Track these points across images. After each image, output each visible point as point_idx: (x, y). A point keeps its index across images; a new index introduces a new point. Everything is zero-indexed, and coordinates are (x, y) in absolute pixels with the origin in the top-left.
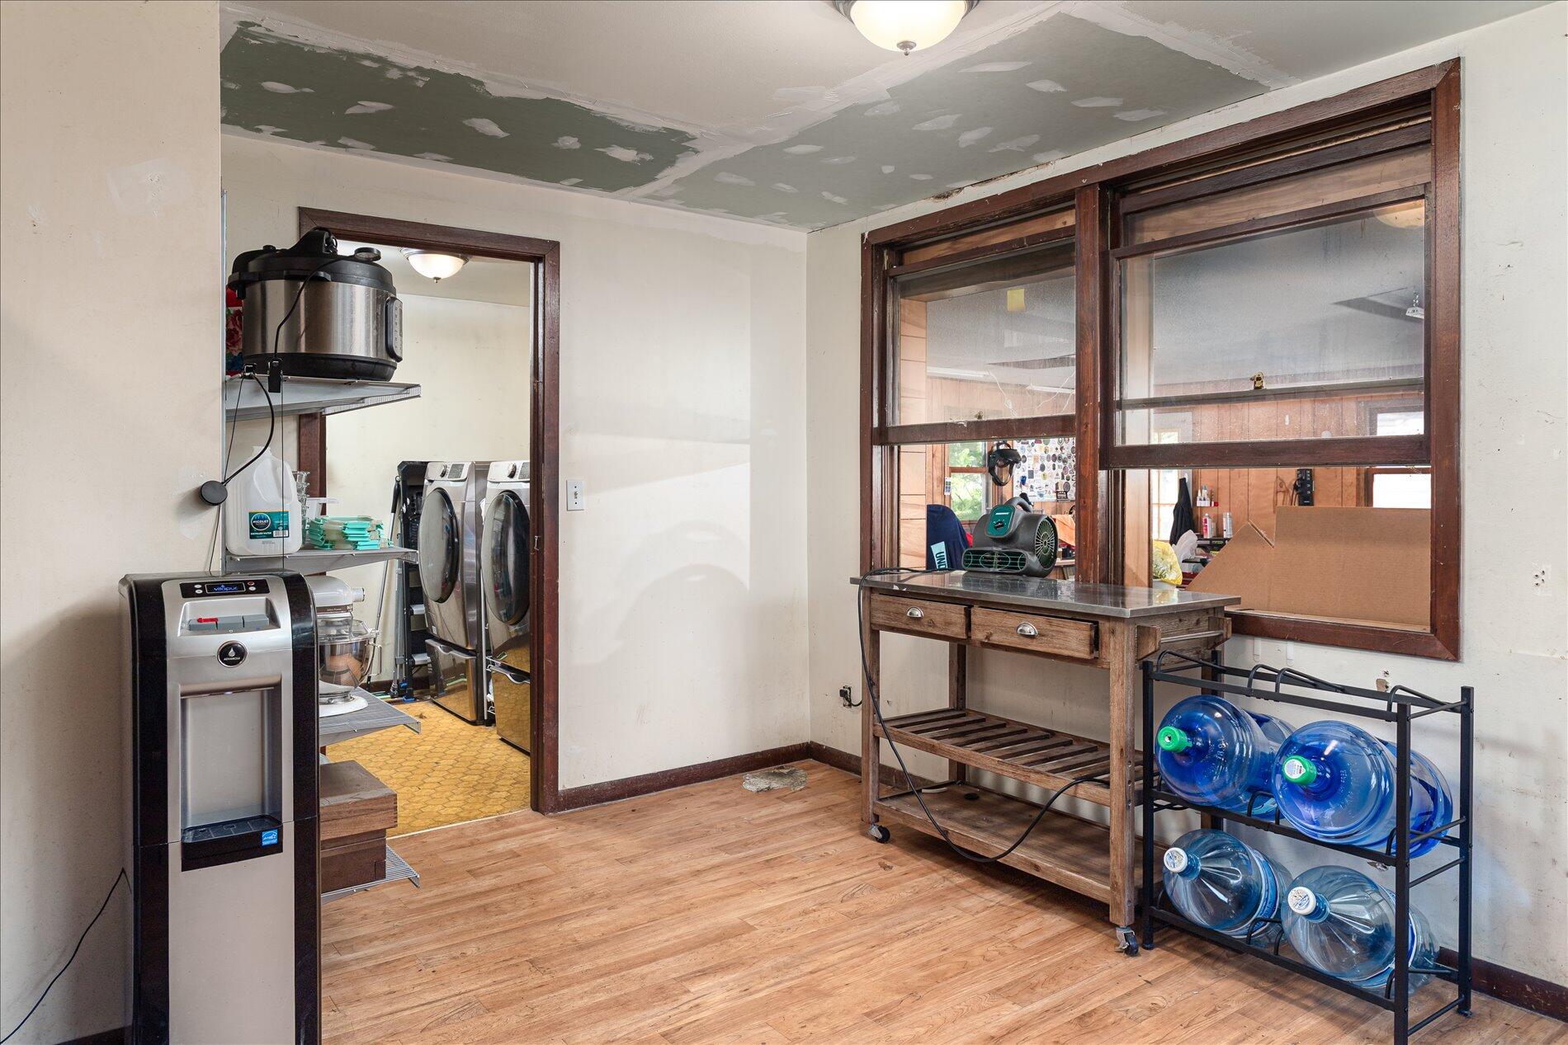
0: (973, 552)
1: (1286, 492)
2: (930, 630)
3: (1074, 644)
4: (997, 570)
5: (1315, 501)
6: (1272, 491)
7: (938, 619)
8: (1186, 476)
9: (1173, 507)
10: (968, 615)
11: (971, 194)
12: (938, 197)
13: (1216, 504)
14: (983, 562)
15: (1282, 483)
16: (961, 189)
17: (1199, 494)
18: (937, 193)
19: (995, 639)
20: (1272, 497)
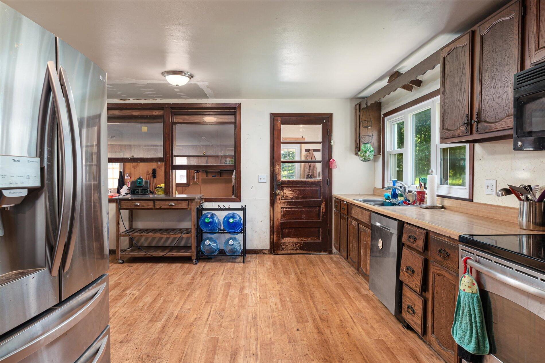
0: (133, 190)
1: (149, 174)
2: (142, 208)
3: (184, 206)
4: (141, 194)
5: (157, 177)
6: (146, 174)
7: (145, 205)
8: (121, 170)
9: (118, 179)
10: (154, 203)
11: (132, 101)
12: (121, 100)
13: (130, 178)
14: (136, 192)
15: (148, 172)
16: (129, 99)
17: (126, 175)
18: (121, 99)
19: (162, 207)
20: (145, 176)
